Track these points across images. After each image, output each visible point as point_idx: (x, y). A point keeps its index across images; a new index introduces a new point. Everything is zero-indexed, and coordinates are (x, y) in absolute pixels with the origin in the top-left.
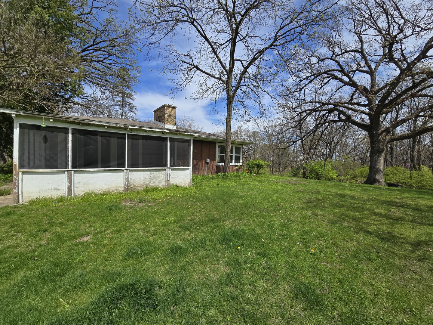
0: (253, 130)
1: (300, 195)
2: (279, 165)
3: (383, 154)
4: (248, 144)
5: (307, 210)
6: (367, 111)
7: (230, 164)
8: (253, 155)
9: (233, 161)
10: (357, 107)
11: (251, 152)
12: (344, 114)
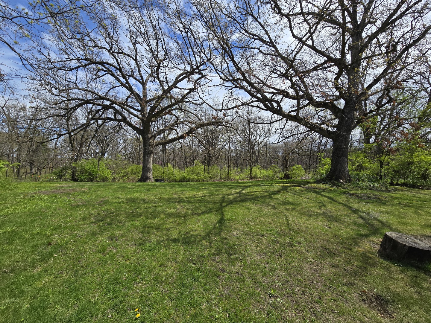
1: (82, 212)
2: (31, 164)
6: (140, 116)
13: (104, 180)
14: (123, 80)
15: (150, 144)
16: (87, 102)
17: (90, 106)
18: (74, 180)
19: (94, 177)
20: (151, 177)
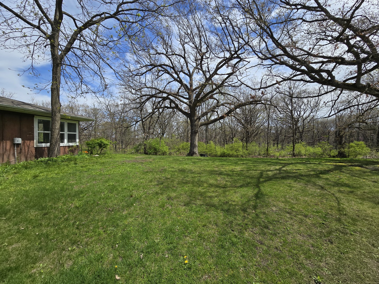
0: (93, 107)
1: (150, 176)
2: (122, 142)
3: (198, 134)
4: (87, 120)
5: (162, 194)
6: (188, 103)
7: (59, 144)
8: (94, 133)
9: (66, 141)
10: (182, 99)
11: (91, 130)
12: (174, 103)
13: (164, 154)
14: (175, 76)
15: (195, 125)
16: (152, 96)
17: (154, 99)
18: (146, 153)
19: (157, 151)
20: (197, 152)
